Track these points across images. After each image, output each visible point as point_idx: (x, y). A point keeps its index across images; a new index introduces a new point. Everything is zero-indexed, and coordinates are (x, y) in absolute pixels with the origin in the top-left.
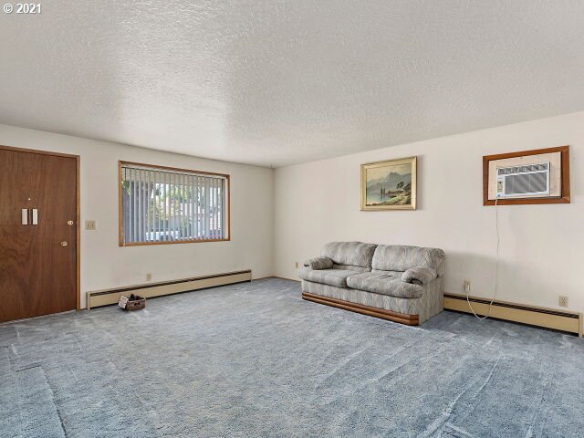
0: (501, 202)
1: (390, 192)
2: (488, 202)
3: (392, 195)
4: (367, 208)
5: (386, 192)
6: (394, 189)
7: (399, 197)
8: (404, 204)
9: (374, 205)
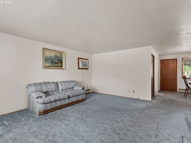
0: (82, 69)
1: (55, 62)
2: (79, 68)
3: (56, 63)
4: (45, 67)
5: (54, 62)
6: (57, 61)
7: (58, 64)
8: (60, 67)
9: (48, 66)
